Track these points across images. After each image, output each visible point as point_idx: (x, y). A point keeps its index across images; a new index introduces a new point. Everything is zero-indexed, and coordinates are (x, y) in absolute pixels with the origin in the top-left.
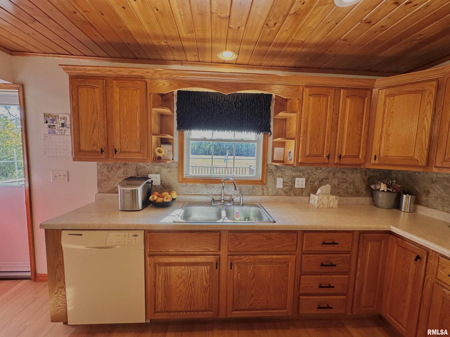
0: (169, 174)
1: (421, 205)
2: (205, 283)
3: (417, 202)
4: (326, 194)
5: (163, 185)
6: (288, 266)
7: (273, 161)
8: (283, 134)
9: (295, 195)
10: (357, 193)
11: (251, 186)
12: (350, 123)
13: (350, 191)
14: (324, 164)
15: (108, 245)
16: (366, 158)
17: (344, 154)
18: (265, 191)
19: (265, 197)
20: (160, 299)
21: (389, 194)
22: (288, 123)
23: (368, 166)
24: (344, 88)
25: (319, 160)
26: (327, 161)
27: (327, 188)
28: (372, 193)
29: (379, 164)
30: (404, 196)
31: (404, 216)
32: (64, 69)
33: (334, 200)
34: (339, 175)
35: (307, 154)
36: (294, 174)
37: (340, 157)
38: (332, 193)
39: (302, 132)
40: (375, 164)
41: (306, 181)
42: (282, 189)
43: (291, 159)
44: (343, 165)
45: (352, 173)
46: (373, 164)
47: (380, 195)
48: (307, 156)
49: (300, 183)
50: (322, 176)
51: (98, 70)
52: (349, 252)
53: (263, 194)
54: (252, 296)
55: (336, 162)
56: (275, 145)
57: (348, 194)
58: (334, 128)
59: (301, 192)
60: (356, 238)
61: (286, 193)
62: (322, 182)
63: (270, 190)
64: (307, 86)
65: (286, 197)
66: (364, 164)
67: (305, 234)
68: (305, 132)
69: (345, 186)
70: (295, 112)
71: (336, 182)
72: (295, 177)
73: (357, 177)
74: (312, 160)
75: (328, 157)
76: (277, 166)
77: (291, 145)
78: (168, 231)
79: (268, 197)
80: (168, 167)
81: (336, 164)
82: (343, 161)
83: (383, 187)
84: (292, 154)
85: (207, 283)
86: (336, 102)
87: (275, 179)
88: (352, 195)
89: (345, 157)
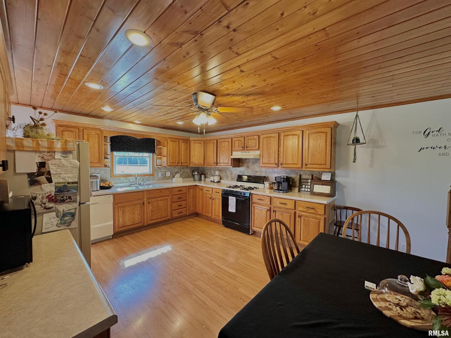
0: (105, 174)
1: (208, 178)
2: (139, 212)
3: (205, 177)
4: (178, 177)
5: (101, 180)
6: (168, 201)
7: (157, 165)
8: (160, 154)
9: (167, 179)
10: (189, 177)
11: (148, 177)
12: (184, 151)
13: (187, 176)
14: (177, 165)
15: (97, 202)
16: (190, 164)
17: (183, 162)
18: (154, 178)
19: (154, 181)
20: (121, 222)
21: (198, 175)
22: (162, 150)
23: (190, 166)
24: (181, 139)
25: (175, 164)
26: (178, 164)
27: (178, 175)
28: (193, 176)
29: (193, 165)
30: (202, 176)
31: (202, 182)
32: (54, 122)
33: (181, 179)
34: (182, 170)
35: (171, 162)
36: (166, 170)
37: (181, 163)
38: (180, 177)
39: (168, 154)
40: (192, 165)
41: (171, 173)
42: (161, 177)
43: (165, 164)
44: (183, 166)
45: (187, 169)
46: (191, 165)
47: (196, 176)
48: (171, 163)
49: (168, 174)
50: (177, 170)
51: (76, 124)
52: (186, 193)
53: (153, 180)
54: (156, 214)
55: (180, 164)
56: (157, 159)
57: (186, 177)
58: (179, 153)
59: (169, 178)
60: (187, 188)
61: (163, 179)
62: (176, 173)
63: (156, 178)
64: (169, 138)
65: (163, 180)
66: (189, 165)
67: (173, 189)
68: (170, 154)
69: (184, 174)
70: (165, 147)
71: (181, 173)
72: (166, 172)
73: (188, 171)
74: (173, 164)
75: (178, 163)
76: (158, 167)
77: (164, 159)
78: (123, 193)
79: (155, 181)
80: (104, 170)
81: (181, 166)
82: (183, 164)
83: (196, 173)
84: (165, 162)
85: (140, 211)
86: (179, 143)
87: (158, 173)
88: (187, 178)
89: (183, 163)
